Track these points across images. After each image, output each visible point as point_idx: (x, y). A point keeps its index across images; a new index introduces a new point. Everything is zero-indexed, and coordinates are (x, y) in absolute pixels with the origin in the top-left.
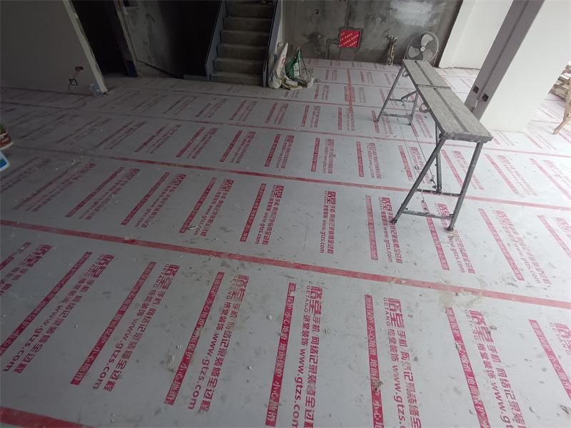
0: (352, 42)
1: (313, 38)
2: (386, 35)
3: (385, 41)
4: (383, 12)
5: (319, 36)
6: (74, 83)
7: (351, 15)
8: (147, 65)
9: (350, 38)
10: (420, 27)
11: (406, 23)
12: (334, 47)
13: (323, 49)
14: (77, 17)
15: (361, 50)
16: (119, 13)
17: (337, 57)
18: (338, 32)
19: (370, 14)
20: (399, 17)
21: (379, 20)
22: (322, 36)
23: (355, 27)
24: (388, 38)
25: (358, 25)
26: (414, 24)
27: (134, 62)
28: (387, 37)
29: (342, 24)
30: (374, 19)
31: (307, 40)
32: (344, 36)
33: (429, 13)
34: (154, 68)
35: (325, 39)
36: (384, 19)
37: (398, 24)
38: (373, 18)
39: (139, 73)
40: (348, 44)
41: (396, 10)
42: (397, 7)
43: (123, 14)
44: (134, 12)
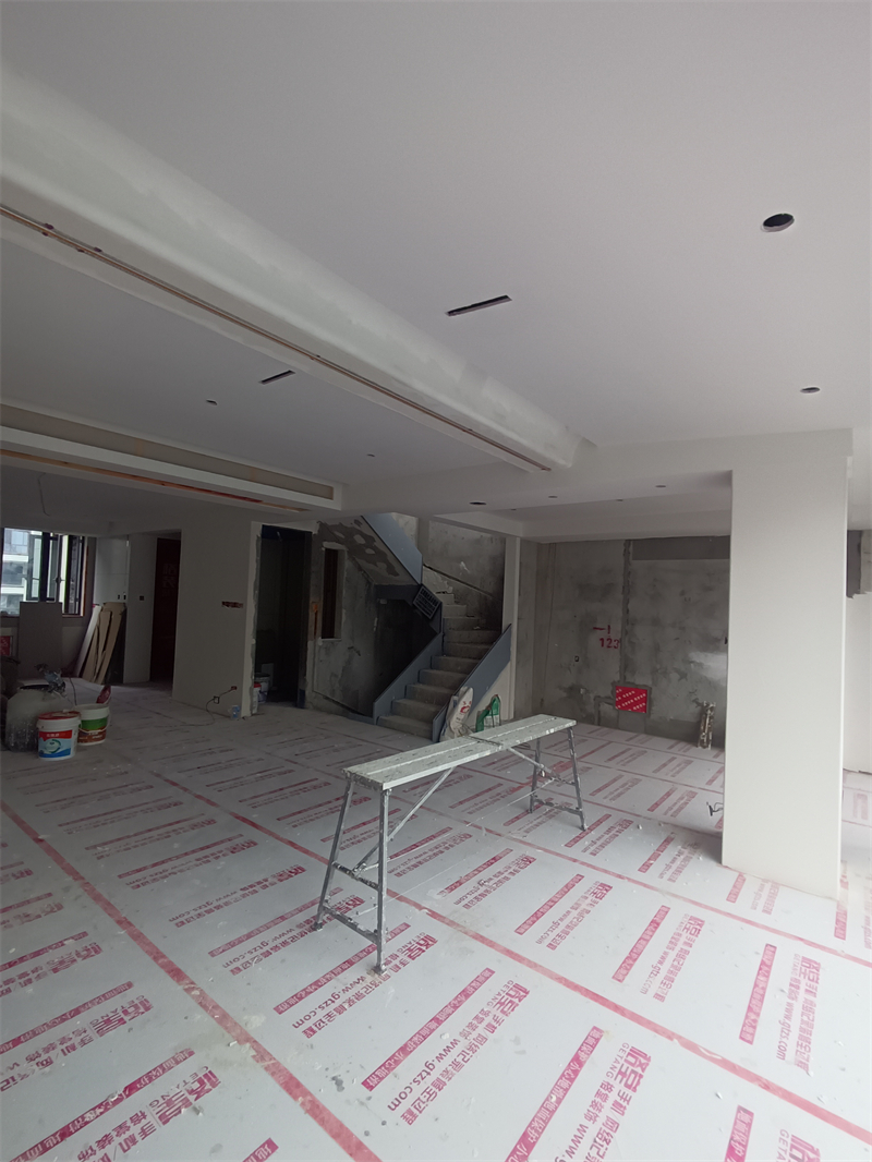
0: (636, 703)
1: (573, 691)
2: (693, 698)
3: (694, 709)
4: (678, 665)
5: (582, 691)
6: (216, 701)
7: (627, 665)
8: (327, 698)
9: (632, 697)
12: (606, 708)
13: (591, 709)
14: (254, 642)
15: (652, 717)
16: (310, 644)
17: (614, 725)
18: (611, 688)
19: (658, 666)
20: (709, 675)
21: (674, 676)
22: (587, 691)
23: (637, 682)
24: (699, 704)
25: (641, 680)
27: (307, 693)
28: (695, 701)
29: (617, 677)
30: (666, 674)
31: (565, 695)
32: (620, 694)
34: (337, 703)
35: (592, 696)
36: (683, 676)
37: (711, 685)
38: (664, 673)
39: (308, 704)
40: (630, 706)
41: (700, 665)
42: (702, 661)
43: (316, 645)
44: (332, 643)
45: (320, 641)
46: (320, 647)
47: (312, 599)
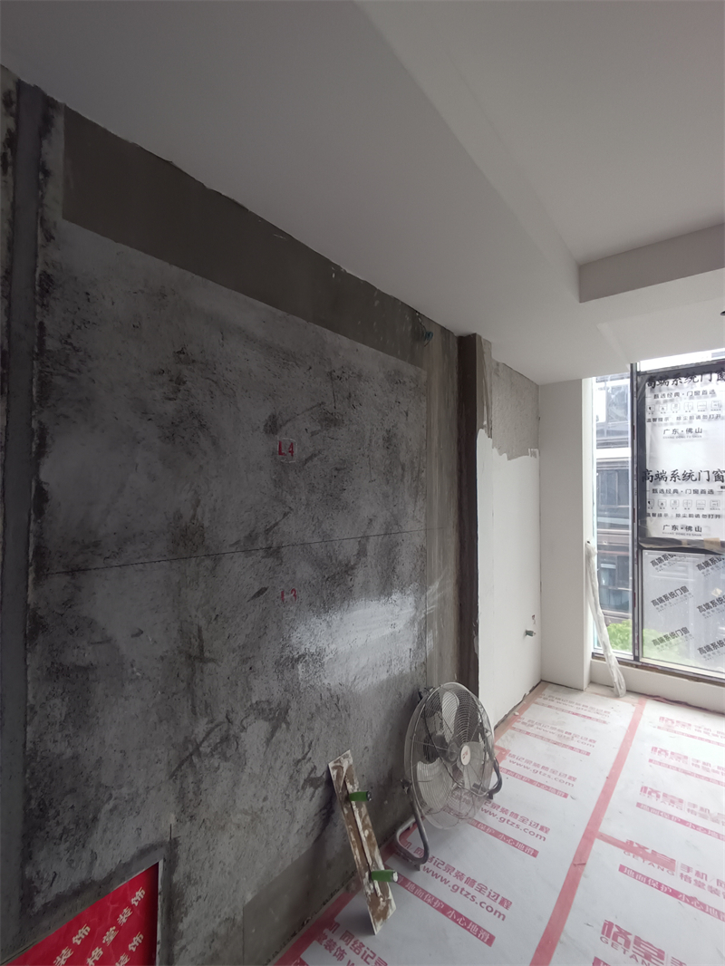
2: (304, 774)
4: (266, 688)
10: (401, 678)
11: (361, 687)
19: (201, 729)
20: (333, 677)
21: (254, 734)
26: (384, 676)
30: (227, 742)
33: (413, 621)
36: (277, 716)
37: (338, 705)
38: (225, 739)
41: (317, 657)
42: (322, 643)
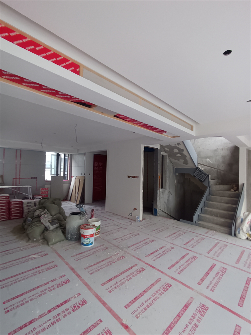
6: (131, 214)
8: (163, 211)
16: (158, 191)
27: (158, 210)
39: (158, 214)
43: (160, 191)
44: (164, 190)
45: (161, 190)
46: (161, 192)
47: (158, 174)
